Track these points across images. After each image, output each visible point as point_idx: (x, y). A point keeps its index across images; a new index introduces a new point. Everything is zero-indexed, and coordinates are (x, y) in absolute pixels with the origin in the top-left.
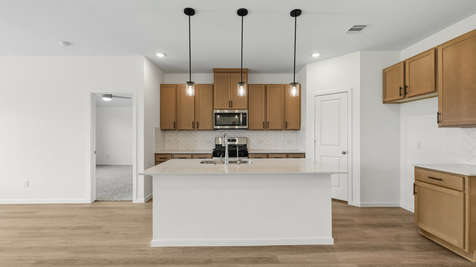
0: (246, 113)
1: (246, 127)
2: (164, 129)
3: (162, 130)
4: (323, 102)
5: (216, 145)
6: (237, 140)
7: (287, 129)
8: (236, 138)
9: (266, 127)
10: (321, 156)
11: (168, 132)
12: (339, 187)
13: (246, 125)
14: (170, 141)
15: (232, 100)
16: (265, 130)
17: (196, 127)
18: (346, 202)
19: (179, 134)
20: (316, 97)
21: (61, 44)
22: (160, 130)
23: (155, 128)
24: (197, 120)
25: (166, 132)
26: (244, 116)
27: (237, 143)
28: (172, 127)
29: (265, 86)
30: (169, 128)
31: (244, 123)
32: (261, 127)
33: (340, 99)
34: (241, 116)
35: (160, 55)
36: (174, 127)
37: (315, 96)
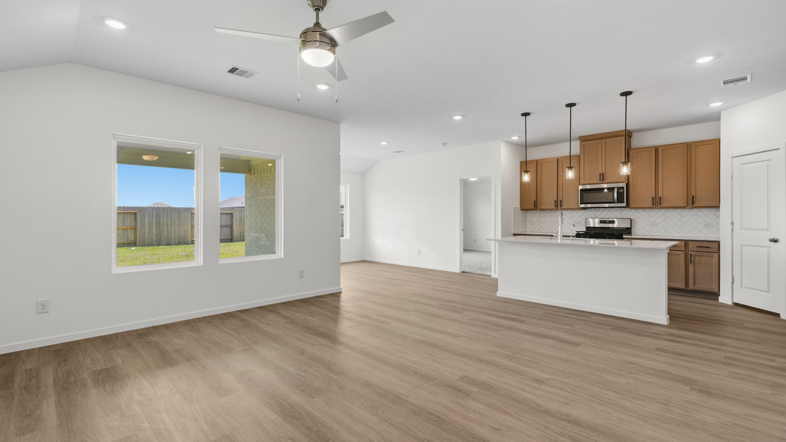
0: (624, 187)
1: (624, 204)
2: (524, 208)
3: (522, 210)
4: (744, 166)
5: (587, 227)
6: (616, 222)
7: (693, 206)
8: (615, 220)
9: (657, 203)
10: (742, 245)
11: (530, 211)
12: (768, 291)
13: (624, 203)
14: (531, 222)
15: (604, 172)
16: (656, 208)
17: (558, 205)
18: (778, 315)
19: (541, 214)
20: (734, 159)
21: (441, 145)
22: (520, 209)
23: (514, 208)
24: (560, 198)
25: (528, 211)
26: (621, 191)
27: (615, 225)
28: (532, 207)
29: (655, 148)
30: (528, 207)
31: (620, 200)
32: (650, 205)
33: (770, 160)
34: (616, 191)
35: (515, 138)
36: (535, 207)
37: (733, 157)
